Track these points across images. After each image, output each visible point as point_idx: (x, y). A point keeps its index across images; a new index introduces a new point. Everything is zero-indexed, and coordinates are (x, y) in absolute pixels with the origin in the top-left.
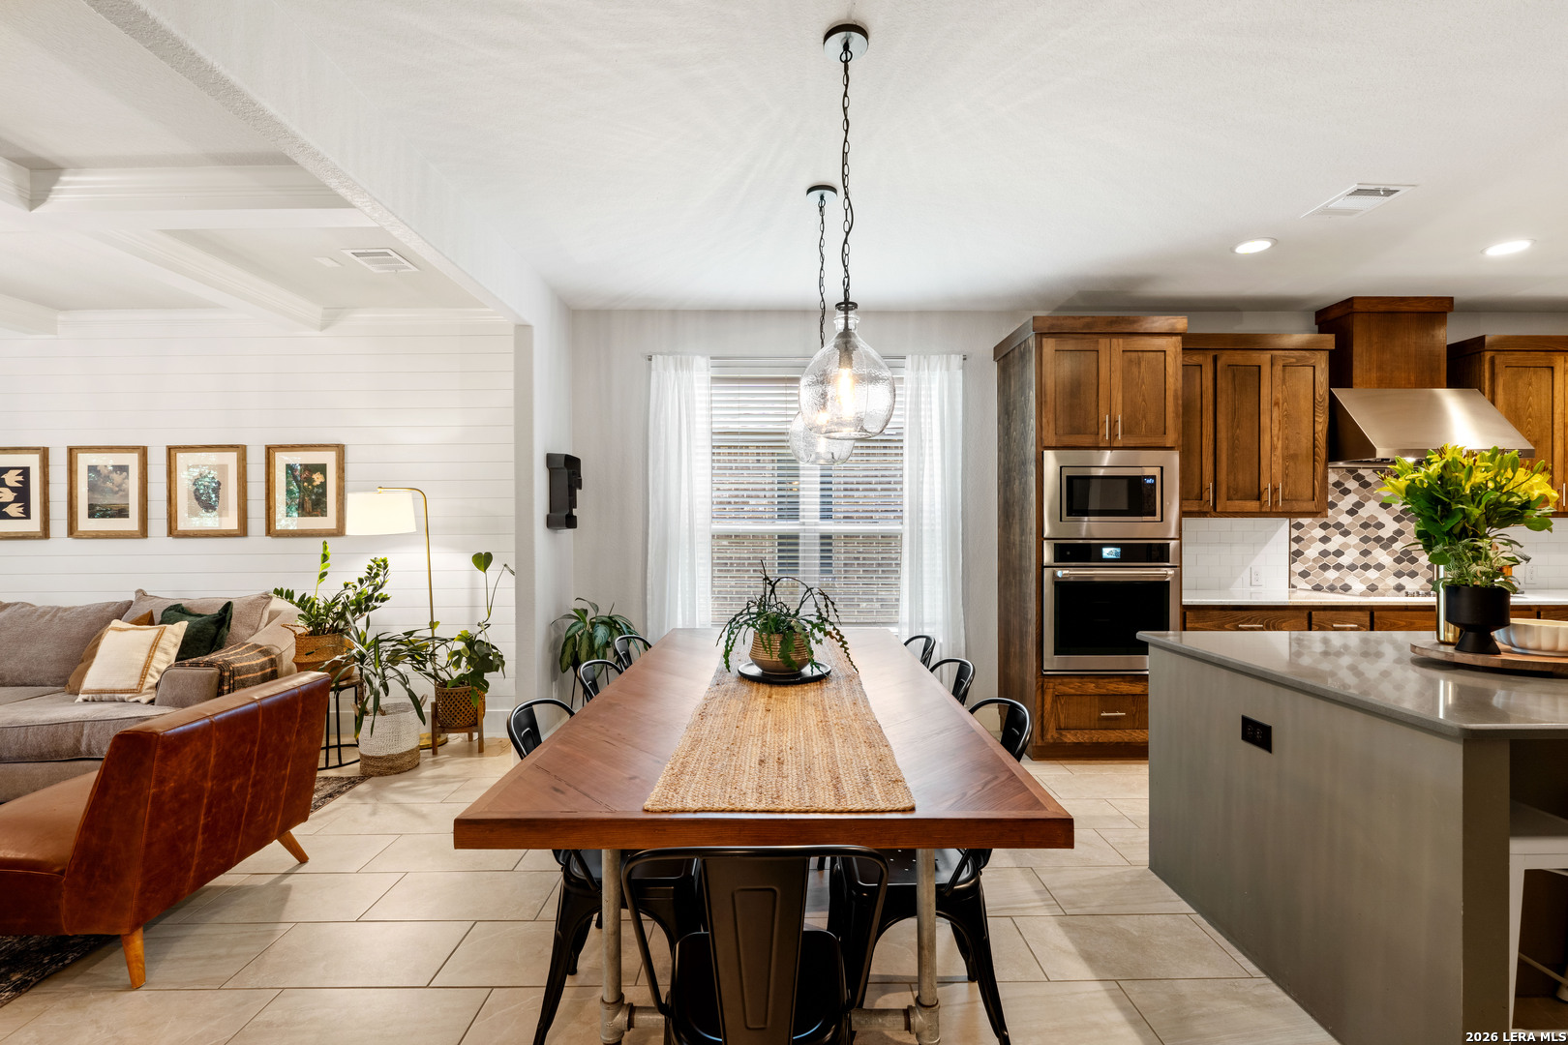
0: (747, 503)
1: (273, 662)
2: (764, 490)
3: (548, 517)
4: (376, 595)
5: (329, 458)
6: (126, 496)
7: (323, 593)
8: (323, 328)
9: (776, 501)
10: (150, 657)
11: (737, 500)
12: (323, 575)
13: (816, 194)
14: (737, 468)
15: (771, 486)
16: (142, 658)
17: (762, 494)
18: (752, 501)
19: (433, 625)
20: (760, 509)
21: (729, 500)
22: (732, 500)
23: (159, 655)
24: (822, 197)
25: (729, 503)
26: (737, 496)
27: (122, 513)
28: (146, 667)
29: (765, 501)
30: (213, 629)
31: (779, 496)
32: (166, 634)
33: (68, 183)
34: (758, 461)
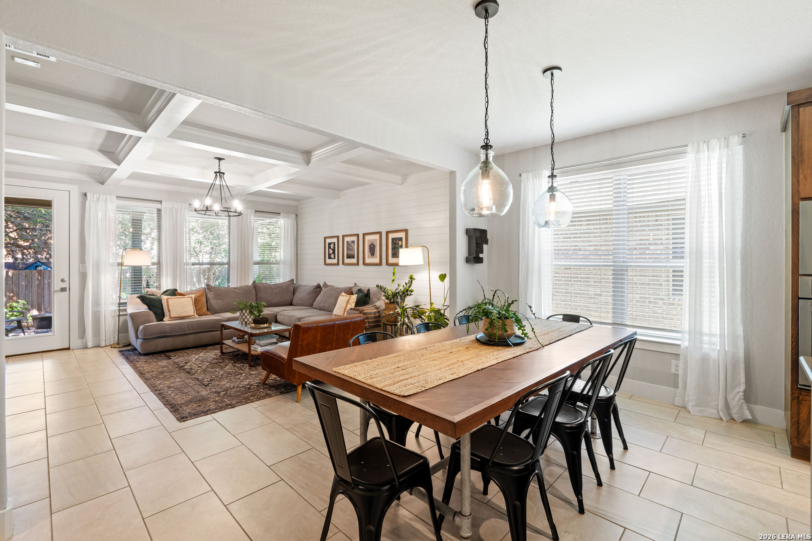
0: (648, 249)
1: (379, 312)
2: (661, 239)
3: (467, 258)
4: (410, 289)
5: (402, 235)
6: (354, 251)
7: (392, 288)
8: (402, 184)
9: (671, 247)
10: (347, 306)
11: (641, 247)
12: (393, 280)
13: (549, 73)
14: (641, 226)
15: (666, 237)
16: (345, 306)
17: (660, 242)
18: (652, 247)
19: (431, 304)
20: (658, 252)
21: (635, 247)
22: (638, 247)
23: (349, 305)
24: (552, 74)
25: (636, 249)
26: (641, 244)
27: (353, 257)
28: (345, 309)
29: (662, 247)
30: (364, 298)
31: (673, 243)
32: (351, 298)
33: (316, 154)
34: (657, 220)
